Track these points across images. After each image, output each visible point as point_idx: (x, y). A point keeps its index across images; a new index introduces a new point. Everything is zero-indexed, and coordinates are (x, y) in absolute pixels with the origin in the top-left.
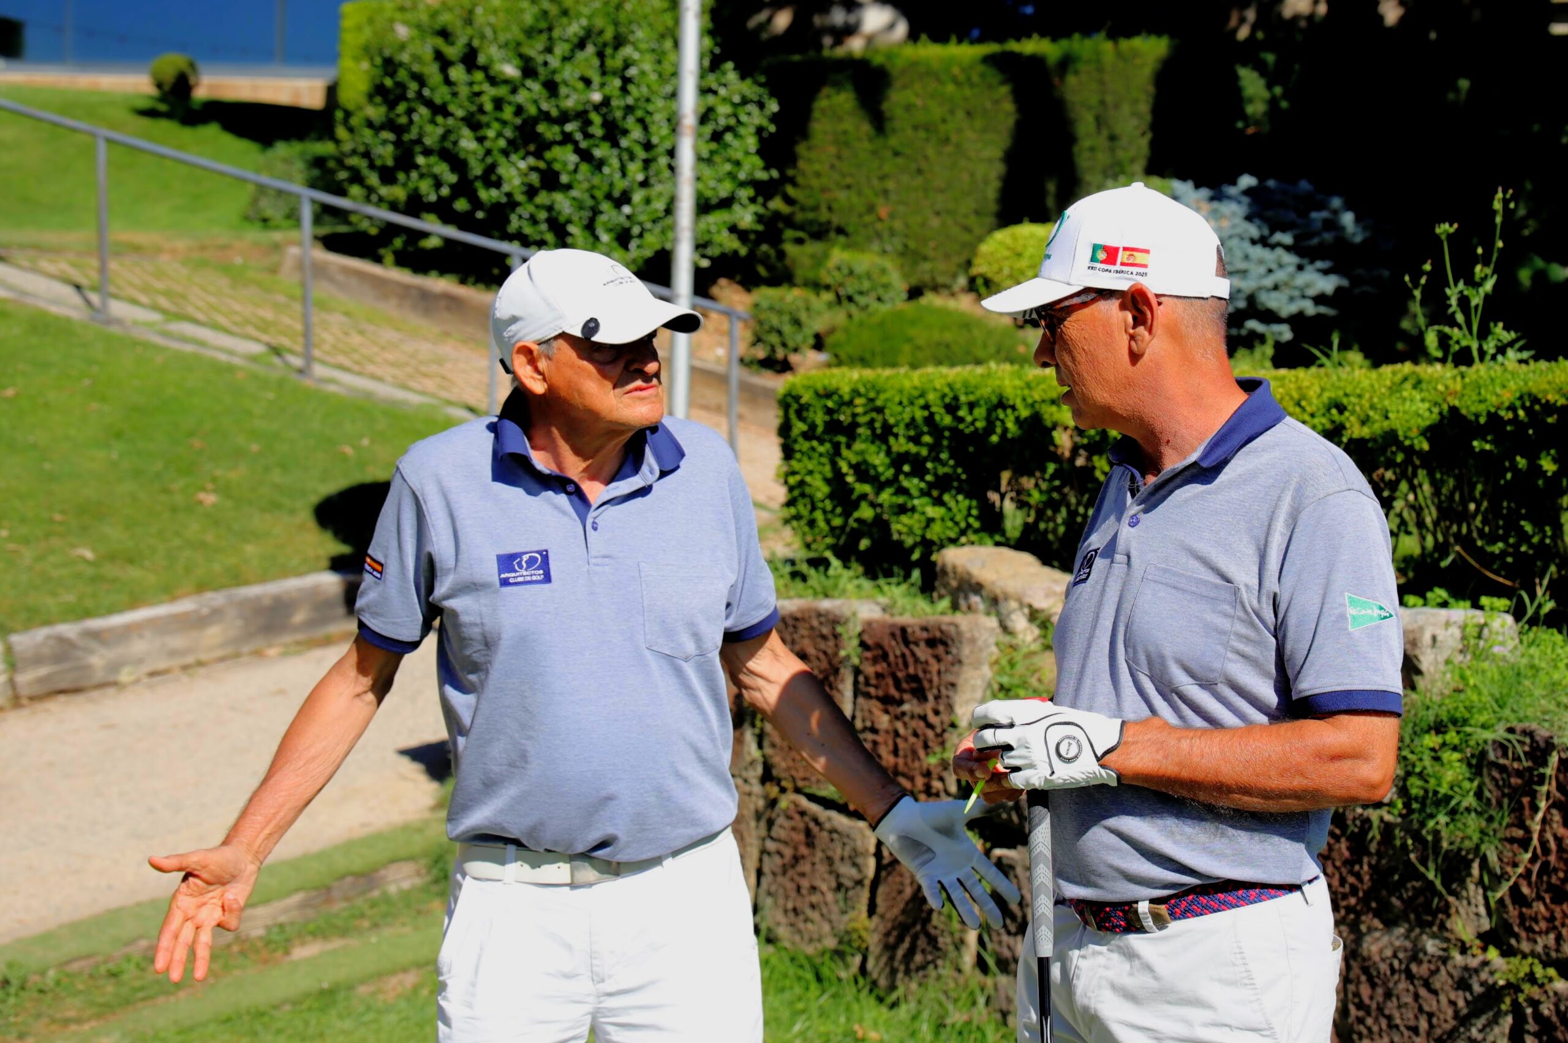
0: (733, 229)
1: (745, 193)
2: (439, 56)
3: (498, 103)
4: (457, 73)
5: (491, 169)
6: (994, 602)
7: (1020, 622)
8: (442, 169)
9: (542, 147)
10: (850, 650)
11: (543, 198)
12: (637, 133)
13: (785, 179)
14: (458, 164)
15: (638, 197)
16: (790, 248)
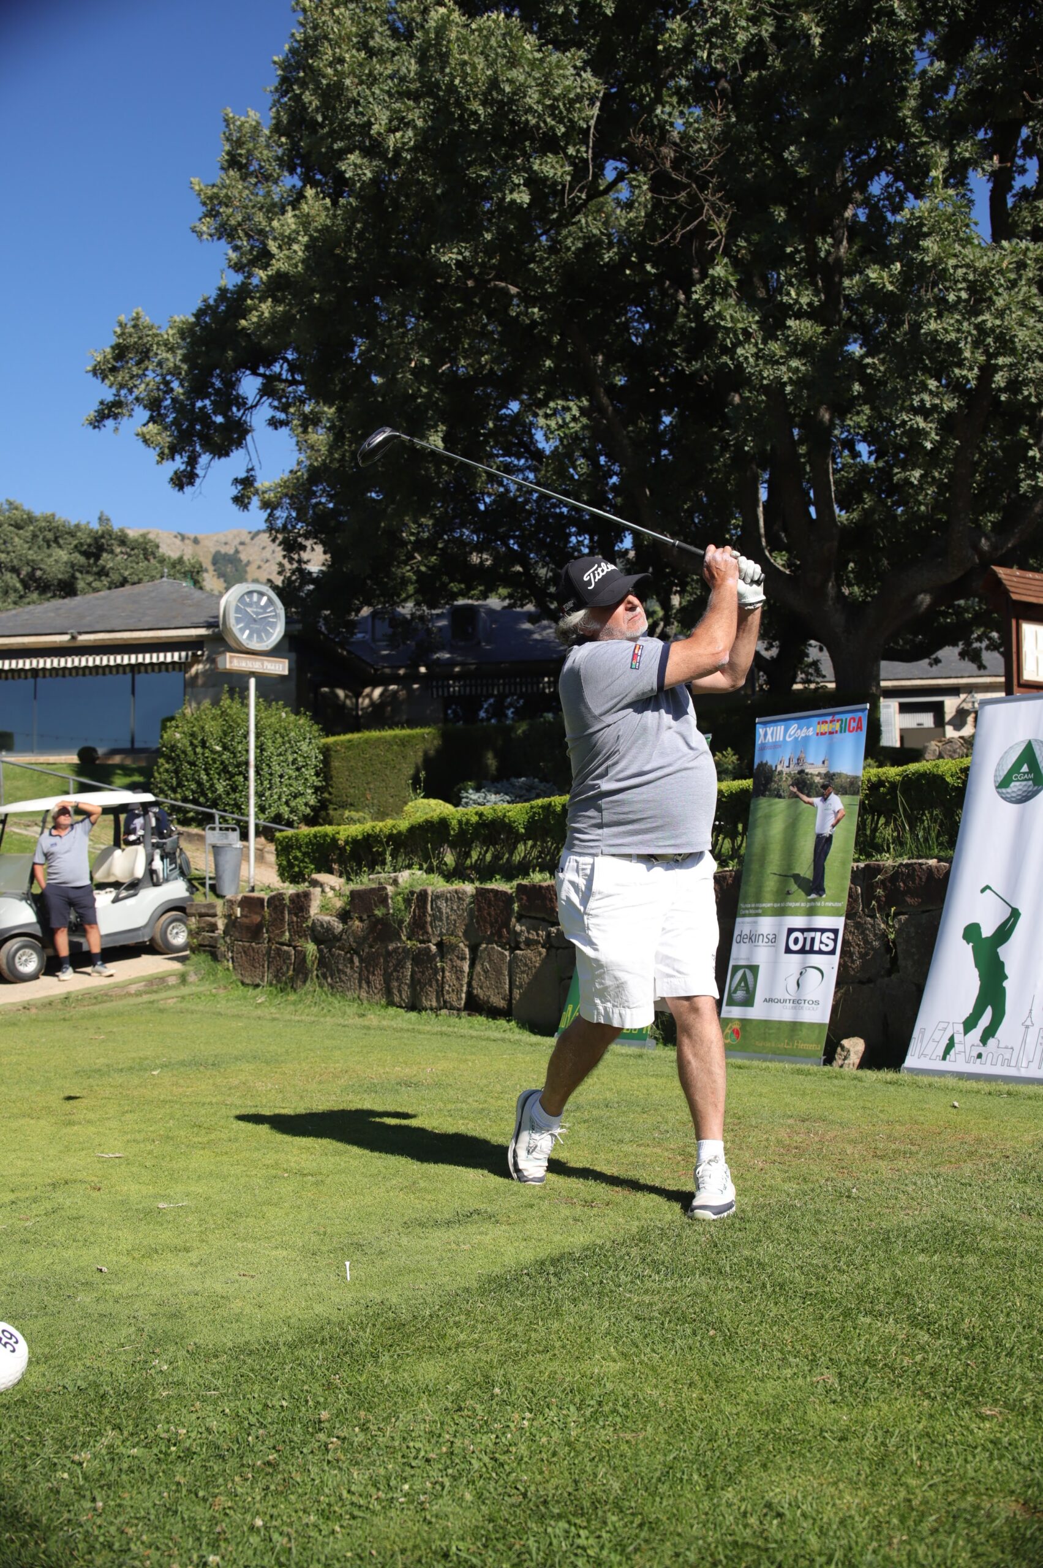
0: (306, 804)
1: (309, 791)
2: (192, 744)
3: (214, 760)
4: (199, 750)
5: (212, 785)
6: (321, 885)
7: (327, 889)
8: (194, 786)
9: (232, 776)
10: (287, 902)
11: (233, 796)
12: (266, 769)
13: (328, 785)
14: (199, 784)
15: (267, 794)
16: (331, 812)
